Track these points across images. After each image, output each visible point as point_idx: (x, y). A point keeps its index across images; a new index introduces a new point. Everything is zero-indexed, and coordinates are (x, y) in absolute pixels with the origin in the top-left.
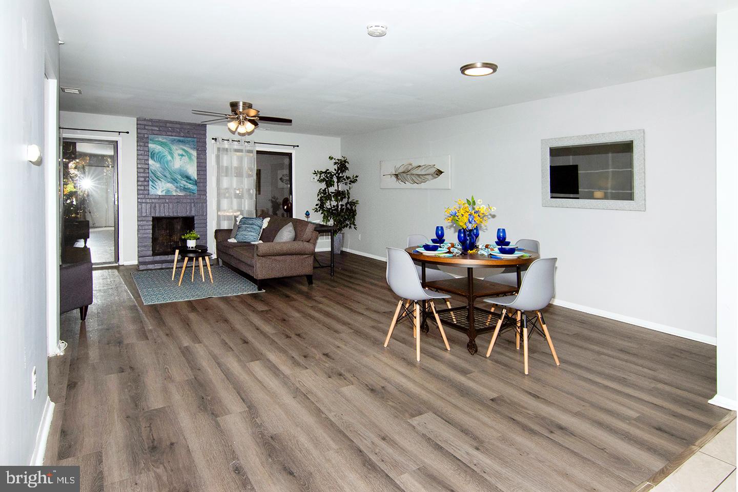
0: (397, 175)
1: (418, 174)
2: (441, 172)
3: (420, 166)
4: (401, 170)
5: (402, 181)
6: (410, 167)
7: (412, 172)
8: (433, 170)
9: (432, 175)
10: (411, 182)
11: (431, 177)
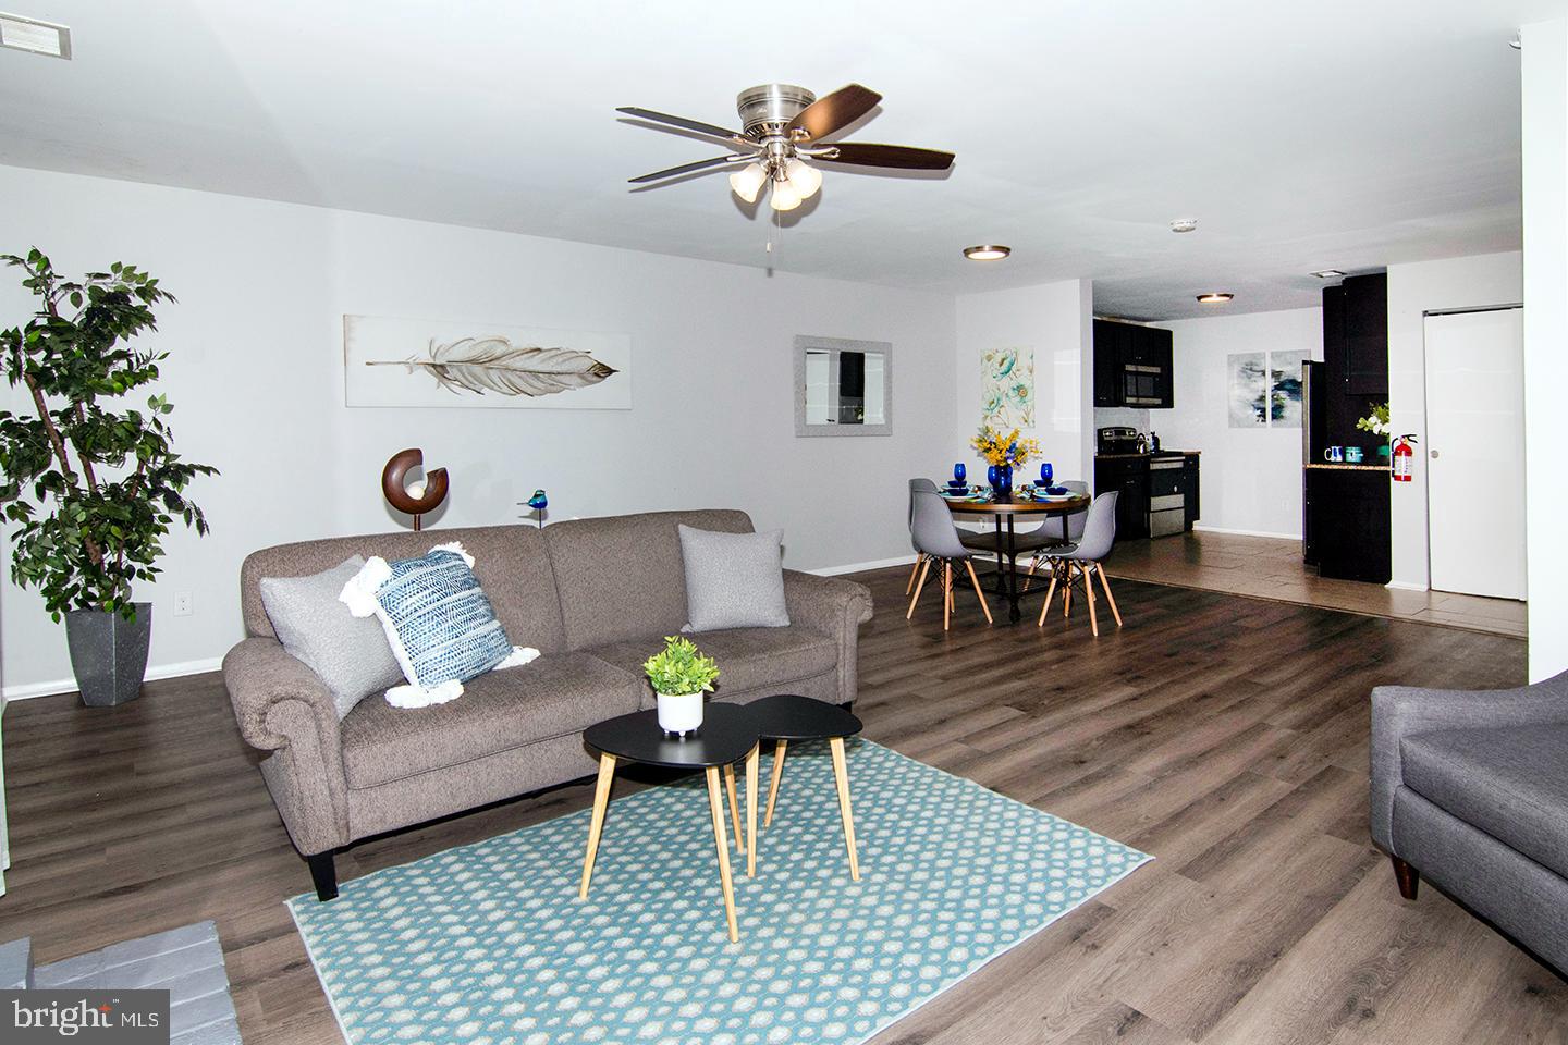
0: (442, 366)
1: (531, 369)
2: (610, 371)
3: (539, 349)
4: (459, 354)
5: (463, 385)
6: (499, 350)
7: (506, 362)
8: (586, 364)
9: (581, 376)
10: (505, 389)
11: (580, 381)
